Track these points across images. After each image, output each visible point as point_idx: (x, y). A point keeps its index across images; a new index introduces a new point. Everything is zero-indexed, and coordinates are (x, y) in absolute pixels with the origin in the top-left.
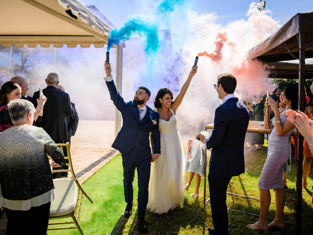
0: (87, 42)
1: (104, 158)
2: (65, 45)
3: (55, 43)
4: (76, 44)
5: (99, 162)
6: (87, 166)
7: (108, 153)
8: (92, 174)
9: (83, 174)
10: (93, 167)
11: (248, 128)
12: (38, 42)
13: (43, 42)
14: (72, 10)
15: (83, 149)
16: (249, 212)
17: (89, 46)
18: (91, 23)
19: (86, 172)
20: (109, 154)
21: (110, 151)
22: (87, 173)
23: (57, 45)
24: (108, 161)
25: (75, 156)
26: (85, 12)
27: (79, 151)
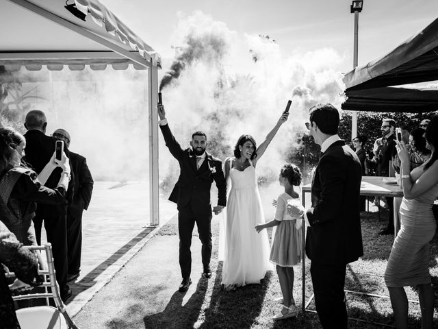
0: (100, 62)
1: (136, 240)
2: (66, 67)
3: (50, 63)
4: (84, 64)
5: (128, 247)
6: (109, 256)
7: (141, 231)
8: (118, 268)
9: (104, 270)
10: (119, 257)
11: (361, 189)
12: (22, 62)
13: (30, 62)
14: (77, 3)
15: (101, 228)
16: (374, 320)
17: (104, 68)
18: (109, 27)
19: (109, 265)
20: (142, 233)
21: (144, 229)
22: (111, 266)
23: (52, 66)
24: (143, 245)
25: (89, 239)
26: (98, 9)
27: (94, 230)
